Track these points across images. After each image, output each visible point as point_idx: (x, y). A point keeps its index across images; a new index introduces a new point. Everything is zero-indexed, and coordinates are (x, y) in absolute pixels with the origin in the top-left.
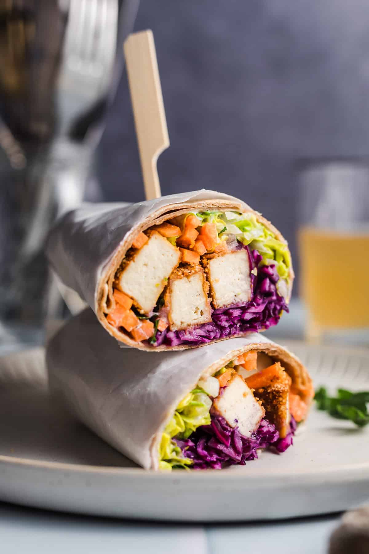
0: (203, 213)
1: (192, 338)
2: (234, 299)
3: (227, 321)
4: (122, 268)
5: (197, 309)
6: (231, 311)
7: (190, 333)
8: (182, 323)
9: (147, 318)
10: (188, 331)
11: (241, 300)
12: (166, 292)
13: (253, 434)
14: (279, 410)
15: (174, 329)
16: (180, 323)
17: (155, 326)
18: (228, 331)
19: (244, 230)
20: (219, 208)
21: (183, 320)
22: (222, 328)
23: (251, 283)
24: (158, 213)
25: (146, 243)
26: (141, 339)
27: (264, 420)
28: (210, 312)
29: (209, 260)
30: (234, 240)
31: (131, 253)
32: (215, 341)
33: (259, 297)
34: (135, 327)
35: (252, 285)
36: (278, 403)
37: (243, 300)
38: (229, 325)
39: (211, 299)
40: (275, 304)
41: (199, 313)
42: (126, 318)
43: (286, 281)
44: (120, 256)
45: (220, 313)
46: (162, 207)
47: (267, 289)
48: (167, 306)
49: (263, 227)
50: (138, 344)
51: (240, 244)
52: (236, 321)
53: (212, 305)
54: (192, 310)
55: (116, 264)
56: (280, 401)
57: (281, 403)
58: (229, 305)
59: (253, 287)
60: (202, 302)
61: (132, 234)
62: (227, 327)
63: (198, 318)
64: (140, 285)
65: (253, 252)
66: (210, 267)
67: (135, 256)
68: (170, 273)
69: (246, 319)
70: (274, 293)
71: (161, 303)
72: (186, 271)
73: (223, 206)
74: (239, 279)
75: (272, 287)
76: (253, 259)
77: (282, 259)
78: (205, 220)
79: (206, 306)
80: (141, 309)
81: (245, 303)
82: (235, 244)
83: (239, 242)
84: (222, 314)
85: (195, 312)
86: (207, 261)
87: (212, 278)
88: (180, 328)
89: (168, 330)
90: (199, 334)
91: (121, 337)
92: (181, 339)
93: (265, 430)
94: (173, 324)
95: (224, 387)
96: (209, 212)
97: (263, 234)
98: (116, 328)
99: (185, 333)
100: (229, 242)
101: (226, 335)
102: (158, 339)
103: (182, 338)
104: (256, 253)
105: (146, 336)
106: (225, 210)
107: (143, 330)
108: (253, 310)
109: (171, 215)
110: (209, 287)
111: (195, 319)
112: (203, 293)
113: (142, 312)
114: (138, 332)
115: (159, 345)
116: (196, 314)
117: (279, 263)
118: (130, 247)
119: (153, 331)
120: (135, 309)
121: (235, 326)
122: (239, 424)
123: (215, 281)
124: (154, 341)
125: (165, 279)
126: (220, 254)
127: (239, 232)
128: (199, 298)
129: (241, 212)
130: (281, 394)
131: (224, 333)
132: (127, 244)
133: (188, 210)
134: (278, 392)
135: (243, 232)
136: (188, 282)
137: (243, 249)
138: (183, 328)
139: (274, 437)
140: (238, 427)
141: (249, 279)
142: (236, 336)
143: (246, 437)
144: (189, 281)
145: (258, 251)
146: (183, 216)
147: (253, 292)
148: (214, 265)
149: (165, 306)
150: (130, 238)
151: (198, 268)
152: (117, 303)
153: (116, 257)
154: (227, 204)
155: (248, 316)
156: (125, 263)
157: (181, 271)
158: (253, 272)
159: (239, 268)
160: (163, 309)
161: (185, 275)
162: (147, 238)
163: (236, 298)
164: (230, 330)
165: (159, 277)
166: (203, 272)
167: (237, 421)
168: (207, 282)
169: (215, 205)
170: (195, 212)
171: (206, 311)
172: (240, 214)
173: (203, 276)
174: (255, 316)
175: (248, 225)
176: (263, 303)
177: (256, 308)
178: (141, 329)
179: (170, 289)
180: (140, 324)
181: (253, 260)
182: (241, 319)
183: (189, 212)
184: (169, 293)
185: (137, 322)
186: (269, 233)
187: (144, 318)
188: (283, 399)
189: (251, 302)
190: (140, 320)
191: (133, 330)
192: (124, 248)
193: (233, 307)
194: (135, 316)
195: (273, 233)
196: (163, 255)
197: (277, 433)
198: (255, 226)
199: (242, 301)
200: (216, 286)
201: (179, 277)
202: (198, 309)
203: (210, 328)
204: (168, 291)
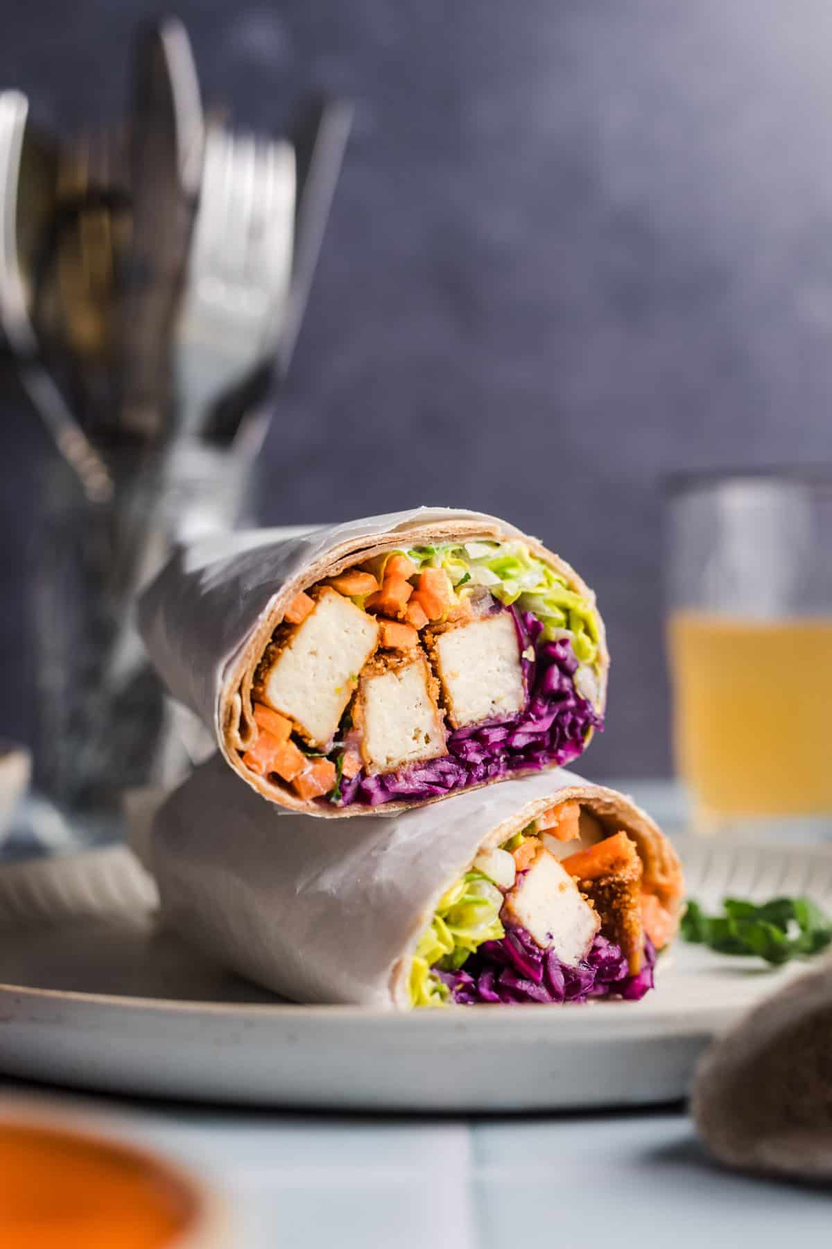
0: (421, 550)
1: (411, 787)
2: (492, 709)
3: (478, 751)
4: (268, 661)
5: (418, 731)
6: (486, 732)
7: (407, 778)
8: (389, 760)
9: (323, 755)
10: (402, 774)
11: (505, 711)
12: (355, 703)
13: (582, 962)
14: (624, 920)
15: (374, 772)
16: (385, 761)
17: (338, 770)
18: (482, 770)
19: (504, 576)
20: (453, 537)
21: (391, 755)
22: (470, 766)
23: (522, 677)
24: (335, 555)
25: (312, 612)
26: (314, 795)
27: (600, 937)
28: (443, 737)
29: (436, 636)
30: (484, 596)
31: (283, 632)
32: (457, 791)
33: (540, 703)
34: (299, 773)
35: (526, 680)
36: (622, 905)
37: (510, 710)
38: (483, 759)
39: (444, 711)
40: (574, 714)
41: (422, 739)
42: (281, 757)
43: (593, 667)
44: (260, 639)
45: (465, 736)
46: (341, 545)
47: (555, 685)
48: (358, 729)
49: (544, 567)
50: (308, 804)
51: (498, 604)
52: (497, 751)
53: (447, 722)
54: (408, 734)
55: (253, 656)
56: (625, 903)
57: (627, 905)
58: (480, 720)
59: (528, 684)
60: (428, 718)
61: (283, 596)
62: (478, 763)
63: (421, 749)
64: (305, 692)
65: (524, 617)
66: (438, 649)
67: (292, 637)
68: (361, 665)
69: (517, 746)
70: (571, 693)
71: (346, 724)
72: (392, 661)
73: (463, 533)
74: (498, 670)
75: (566, 682)
76: (525, 630)
77: (582, 627)
78: (425, 563)
79: (436, 724)
80: (310, 739)
81: (513, 715)
82: (487, 603)
83: (494, 598)
84: (468, 738)
85: (415, 738)
86: (433, 637)
87: (445, 671)
88: (387, 770)
89: (363, 774)
90: (424, 779)
91: (274, 794)
92: (390, 789)
93: (603, 954)
94: (371, 762)
95: (524, 872)
96: (433, 546)
97: (544, 580)
98: (263, 776)
99: (397, 779)
100: (475, 599)
101: (479, 779)
102: (344, 793)
103: (392, 789)
104: (531, 618)
105: (322, 789)
106: (465, 541)
107: (317, 779)
108: (529, 727)
109: (359, 557)
110: (440, 689)
111: (414, 752)
112: (428, 700)
113: (312, 743)
114: (305, 782)
115: (348, 803)
116: (415, 741)
117: (576, 633)
118: (280, 621)
119: (333, 777)
120: (298, 739)
121: (496, 760)
122: (555, 943)
123: (450, 677)
124: (338, 798)
125: (353, 677)
126: (458, 624)
127: (496, 580)
128: (420, 710)
129: (497, 542)
130: (626, 887)
131: (475, 776)
132: (274, 616)
133: (393, 546)
134: (621, 884)
135: (502, 579)
136: (397, 680)
137: (503, 610)
138: (392, 770)
139: (620, 970)
140: (553, 948)
141: (520, 669)
142: (499, 778)
143: (569, 966)
144: (400, 680)
145: (534, 614)
146: (381, 557)
147: (530, 694)
148: (448, 646)
149: (353, 730)
150: (279, 605)
151: (415, 652)
152: (261, 729)
153: (253, 642)
154: (470, 529)
155: (520, 741)
156: (273, 653)
157: (382, 661)
158: (525, 655)
159: (498, 648)
160: (350, 734)
161: (389, 667)
162: (313, 603)
163: (495, 707)
164: (487, 770)
165: (341, 675)
166: (426, 660)
167: (551, 937)
168: (435, 679)
169: (447, 533)
170: (405, 550)
171: (434, 733)
172: (498, 545)
173: (426, 667)
174: (533, 739)
175: (513, 565)
176: (550, 713)
177: (534, 723)
178: (311, 776)
179: (361, 696)
180: (309, 767)
181: (524, 632)
182: (506, 746)
183: (394, 549)
184: (361, 704)
185: (302, 761)
186: (555, 576)
187: (317, 755)
188: (631, 896)
189: (525, 712)
190: (308, 757)
191: (296, 778)
192: (269, 625)
193: (489, 724)
194: (298, 751)
195: (565, 577)
196: (346, 631)
197: (625, 963)
198: (527, 566)
199: (507, 712)
200: (453, 687)
201: (377, 672)
202: (420, 731)
203: (446, 766)
204: (358, 700)
